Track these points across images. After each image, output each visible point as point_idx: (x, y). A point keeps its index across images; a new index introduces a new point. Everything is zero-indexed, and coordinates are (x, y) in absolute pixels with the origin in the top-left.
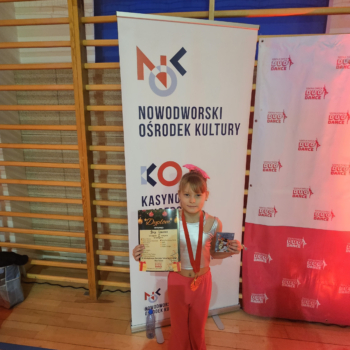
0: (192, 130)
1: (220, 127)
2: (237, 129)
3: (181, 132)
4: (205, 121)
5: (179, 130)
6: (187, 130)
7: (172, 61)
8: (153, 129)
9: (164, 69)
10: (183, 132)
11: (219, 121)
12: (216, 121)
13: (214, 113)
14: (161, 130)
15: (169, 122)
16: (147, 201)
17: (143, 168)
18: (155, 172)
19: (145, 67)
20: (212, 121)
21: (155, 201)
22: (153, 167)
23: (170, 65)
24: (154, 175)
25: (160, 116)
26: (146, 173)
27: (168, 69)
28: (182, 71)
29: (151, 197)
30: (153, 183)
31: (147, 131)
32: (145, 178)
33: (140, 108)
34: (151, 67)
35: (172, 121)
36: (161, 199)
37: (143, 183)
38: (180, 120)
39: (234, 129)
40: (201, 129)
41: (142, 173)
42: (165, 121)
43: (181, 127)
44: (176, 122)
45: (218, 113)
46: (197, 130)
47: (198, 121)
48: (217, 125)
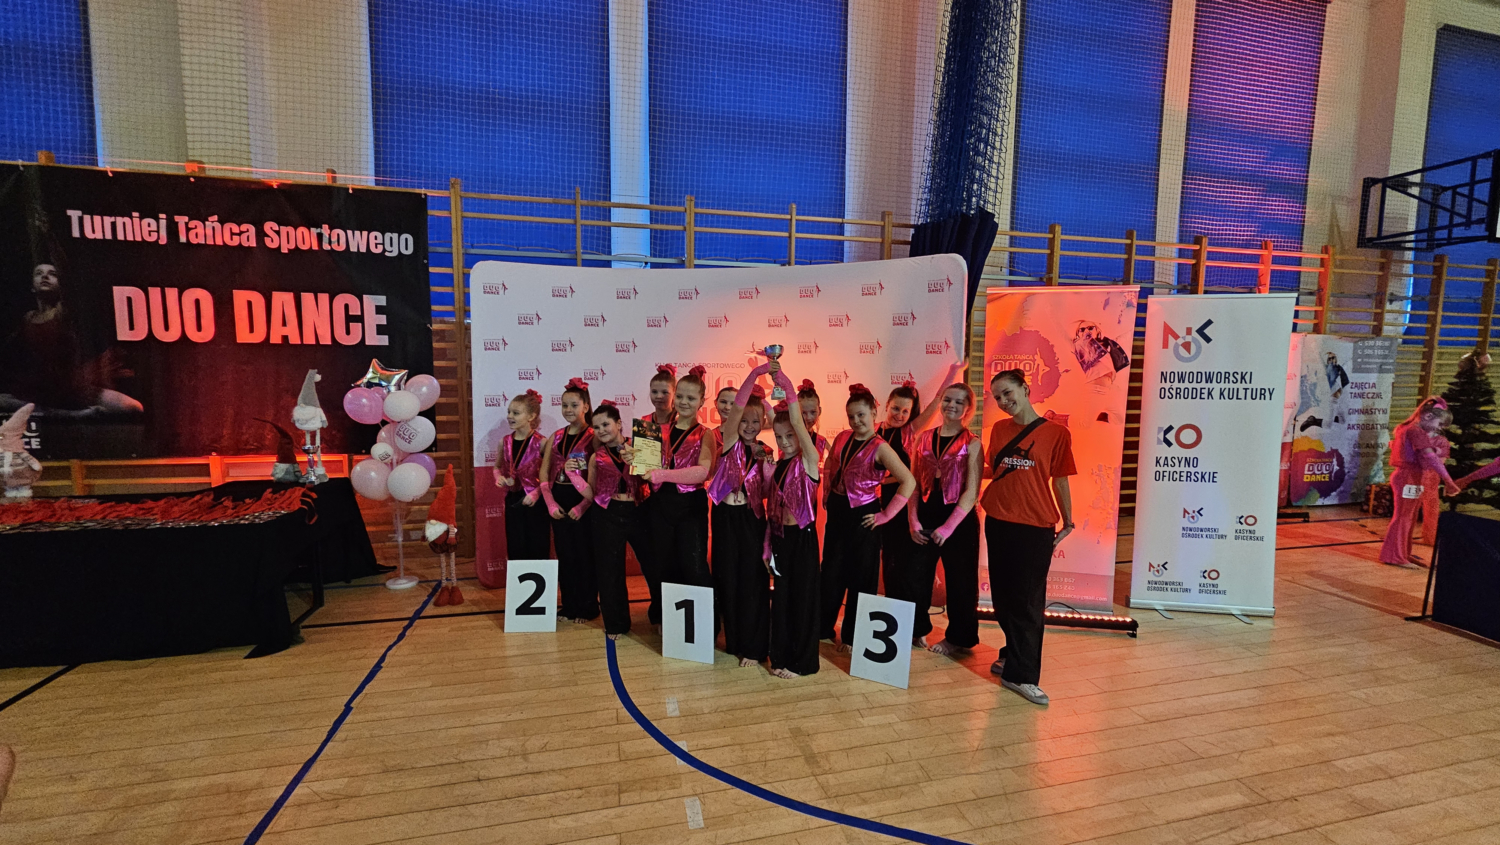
0: (1216, 394)
1: (1249, 392)
2: (1271, 394)
3: (1203, 396)
4: (1231, 385)
5: (1201, 393)
6: (1210, 394)
7: (1197, 331)
8: (1174, 392)
9: (1189, 338)
10: (1205, 396)
11: (1248, 386)
12: (1244, 385)
13: (1243, 378)
14: (1182, 394)
15: (1190, 386)
16: (1162, 462)
17: (1160, 429)
18: (1173, 433)
19: (1171, 338)
20: (1241, 386)
21: (1170, 462)
22: (1170, 428)
23: (1195, 334)
24: (1171, 436)
25: (1181, 379)
26: (1162, 433)
27: (1193, 338)
28: (1208, 340)
29: (1166, 458)
30: (1169, 444)
31: (1167, 394)
32: (1162, 439)
33: (1162, 373)
34: (1176, 337)
35: (1194, 385)
36: (1176, 461)
37: (1159, 442)
38: (1203, 384)
39: (1267, 394)
40: (1226, 393)
41: (1159, 433)
42: (1186, 384)
43: (1203, 391)
44: (1198, 386)
45: (1247, 378)
46: (1222, 394)
47: (1222, 385)
48: (1246, 389)
